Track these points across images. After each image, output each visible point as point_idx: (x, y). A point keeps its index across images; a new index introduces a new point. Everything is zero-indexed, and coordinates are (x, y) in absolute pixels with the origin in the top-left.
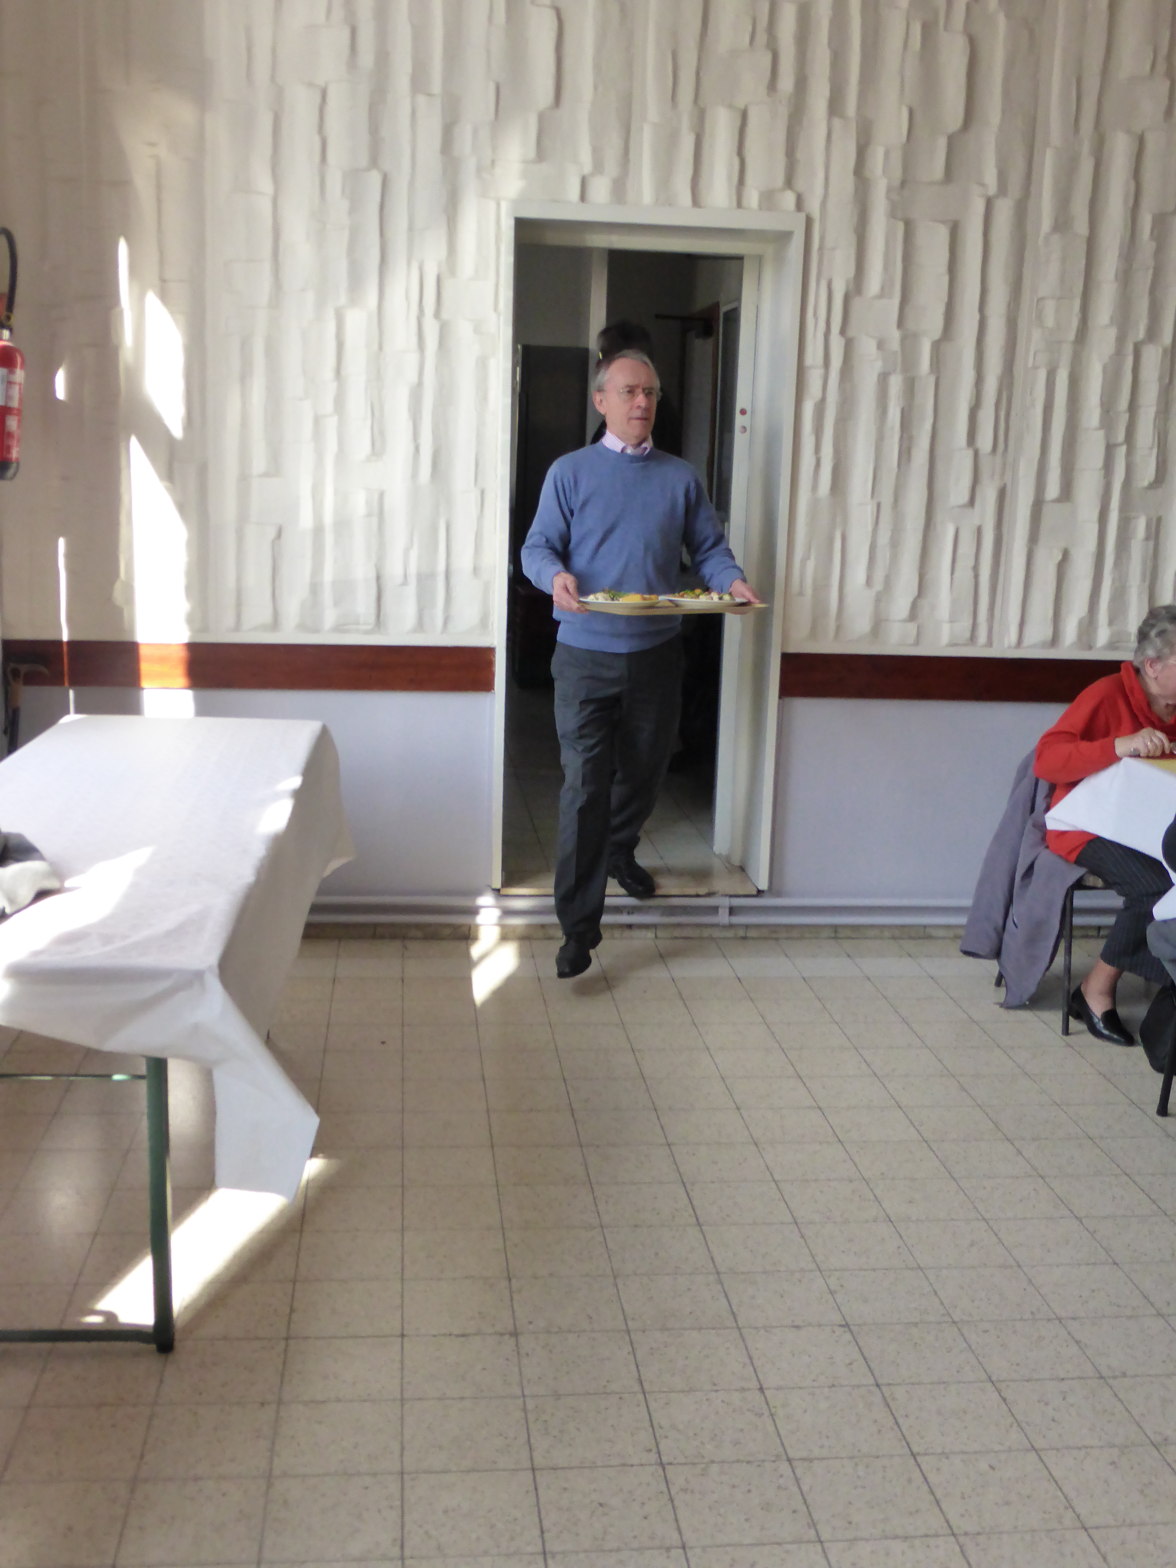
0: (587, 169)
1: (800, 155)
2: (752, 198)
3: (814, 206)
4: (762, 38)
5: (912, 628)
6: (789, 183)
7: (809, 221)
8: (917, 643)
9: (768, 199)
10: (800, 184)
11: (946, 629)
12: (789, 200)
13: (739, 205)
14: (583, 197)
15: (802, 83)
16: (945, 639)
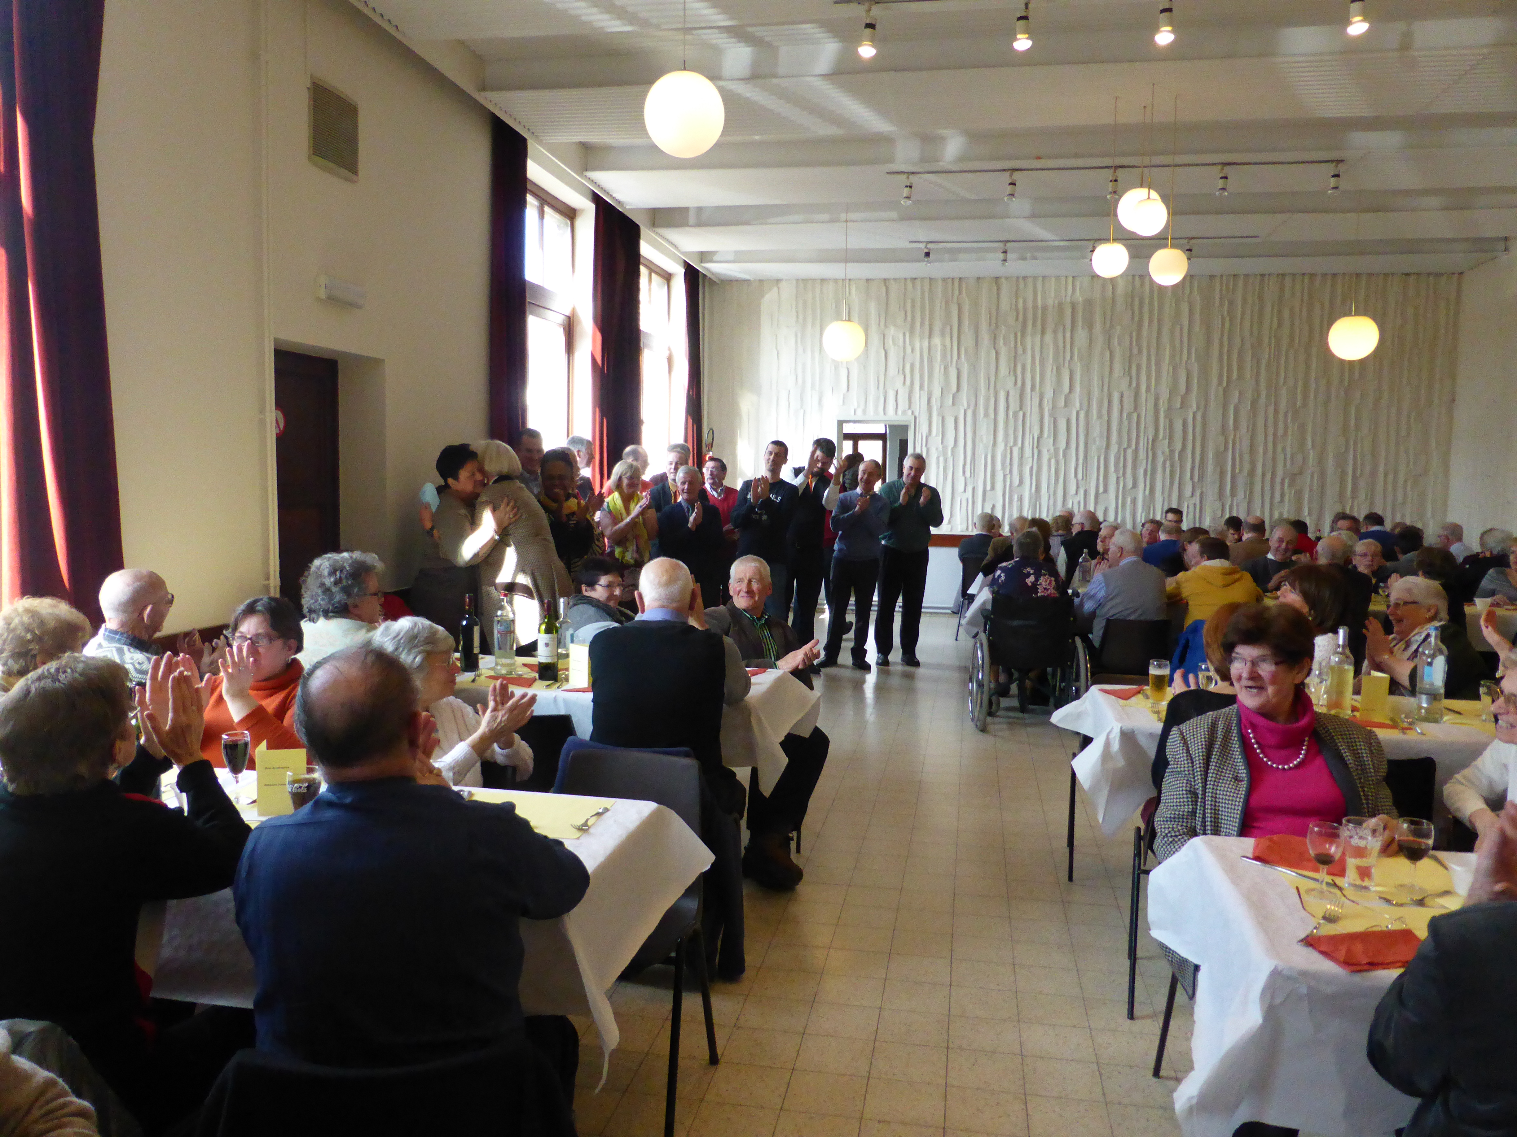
0: (856, 407)
1: (913, 401)
2: (900, 412)
3: (917, 414)
4: (901, 372)
5: (949, 526)
6: (910, 408)
7: (915, 418)
8: (951, 530)
9: (904, 412)
10: (913, 408)
11: (959, 526)
12: (910, 412)
13: (896, 414)
14: (855, 414)
15: (912, 383)
16: (959, 529)
